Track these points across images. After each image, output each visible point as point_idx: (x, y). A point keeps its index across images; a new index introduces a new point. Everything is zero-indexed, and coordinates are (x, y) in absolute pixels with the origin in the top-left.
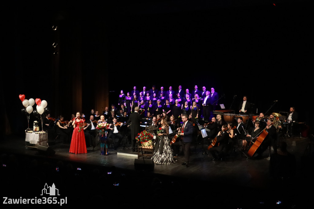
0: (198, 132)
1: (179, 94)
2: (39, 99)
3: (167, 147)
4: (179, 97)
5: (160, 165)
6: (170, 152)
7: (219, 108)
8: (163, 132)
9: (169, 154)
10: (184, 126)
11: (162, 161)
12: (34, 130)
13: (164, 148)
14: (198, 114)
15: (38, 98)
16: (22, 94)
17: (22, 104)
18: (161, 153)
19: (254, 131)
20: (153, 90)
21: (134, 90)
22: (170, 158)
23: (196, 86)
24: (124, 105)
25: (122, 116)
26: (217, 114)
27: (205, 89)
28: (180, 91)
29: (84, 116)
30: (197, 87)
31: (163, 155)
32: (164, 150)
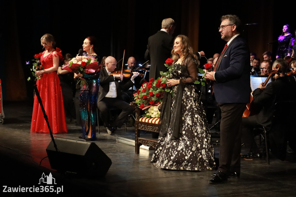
3: (192, 117)
5: (174, 173)
6: (202, 133)
8: (181, 75)
9: (199, 138)
11: (179, 161)
13: (184, 122)
18: (177, 137)
22: (203, 152)
31: (183, 143)
32: (185, 128)
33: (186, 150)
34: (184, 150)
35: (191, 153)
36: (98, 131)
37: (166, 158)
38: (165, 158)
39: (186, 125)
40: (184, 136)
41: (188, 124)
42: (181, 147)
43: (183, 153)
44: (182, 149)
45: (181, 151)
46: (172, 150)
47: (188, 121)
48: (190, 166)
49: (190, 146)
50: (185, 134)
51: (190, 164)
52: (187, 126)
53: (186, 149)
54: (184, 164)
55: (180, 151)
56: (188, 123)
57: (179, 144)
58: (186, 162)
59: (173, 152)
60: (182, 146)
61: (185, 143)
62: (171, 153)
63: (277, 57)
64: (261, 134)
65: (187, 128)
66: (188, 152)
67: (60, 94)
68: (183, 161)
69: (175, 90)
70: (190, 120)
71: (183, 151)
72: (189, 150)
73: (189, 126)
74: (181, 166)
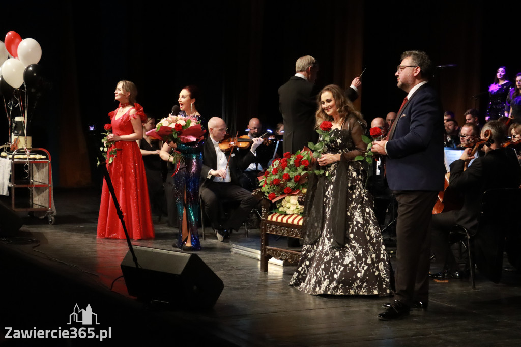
31: (351, 253)
32: (353, 228)
33: (357, 263)
34: (355, 262)
35: (366, 268)
36: (202, 236)
37: (326, 277)
38: (324, 277)
39: (355, 223)
40: (353, 242)
41: (358, 222)
42: (350, 259)
43: (354, 268)
44: (351, 262)
45: (350, 265)
46: (334, 264)
47: (357, 218)
48: (365, 287)
49: (363, 257)
50: (354, 238)
51: (365, 284)
52: (357, 225)
53: (357, 261)
54: (356, 285)
55: (347, 265)
56: (358, 220)
57: (345, 255)
58: (358, 281)
59: (335, 266)
60: (351, 257)
61: (355, 252)
62: (334, 269)
63: (487, 118)
64: (461, 241)
65: (356, 228)
66: (360, 266)
67: (143, 177)
68: (354, 281)
69: (332, 169)
70: (359, 216)
71: (353, 265)
72: (362, 263)
73: (359, 225)
74: (352, 289)
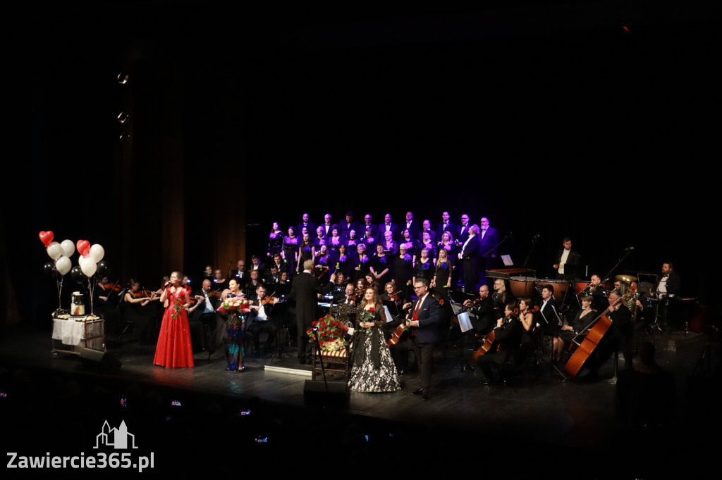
0: (451, 318)
1: (407, 231)
2: (85, 242)
4: (408, 237)
7: (500, 265)
10: (420, 305)
12: (72, 313)
14: (450, 278)
15: (84, 240)
16: (46, 231)
17: (46, 252)
19: (581, 317)
20: (347, 223)
21: (303, 221)
23: (446, 213)
24: (281, 257)
25: (277, 280)
26: (496, 279)
27: (467, 220)
28: (408, 226)
29: (189, 281)
30: (449, 214)
38: (371, 384)
49: (388, 373)
50: (383, 364)
51: (390, 386)
55: (381, 377)
57: (380, 372)
59: (376, 378)
60: (383, 373)
61: (385, 371)
65: (383, 359)
66: (387, 378)
68: (385, 385)
69: (369, 330)
74: (384, 389)
